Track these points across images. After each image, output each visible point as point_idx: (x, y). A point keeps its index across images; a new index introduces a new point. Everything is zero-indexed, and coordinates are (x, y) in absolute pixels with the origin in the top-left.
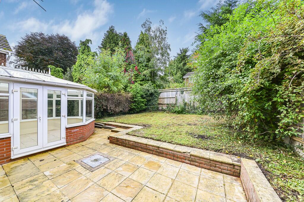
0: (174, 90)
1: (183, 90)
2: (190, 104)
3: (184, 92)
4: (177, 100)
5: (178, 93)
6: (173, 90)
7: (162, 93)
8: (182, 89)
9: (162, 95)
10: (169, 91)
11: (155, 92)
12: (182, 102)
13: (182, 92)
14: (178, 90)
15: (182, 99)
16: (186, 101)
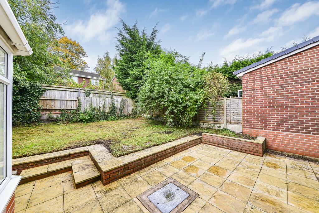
0: (74, 90)
1: (89, 92)
2: (100, 109)
3: (91, 95)
4: (80, 104)
5: (81, 95)
6: (72, 90)
7: (48, 91)
8: (88, 90)
9: (47, 95)
10: (64, 89)
11: (33, 87)
12: (89, 107)
13: (88, 95)
14: (81, 91)
15: (89, 103)
16: (94, 105)
